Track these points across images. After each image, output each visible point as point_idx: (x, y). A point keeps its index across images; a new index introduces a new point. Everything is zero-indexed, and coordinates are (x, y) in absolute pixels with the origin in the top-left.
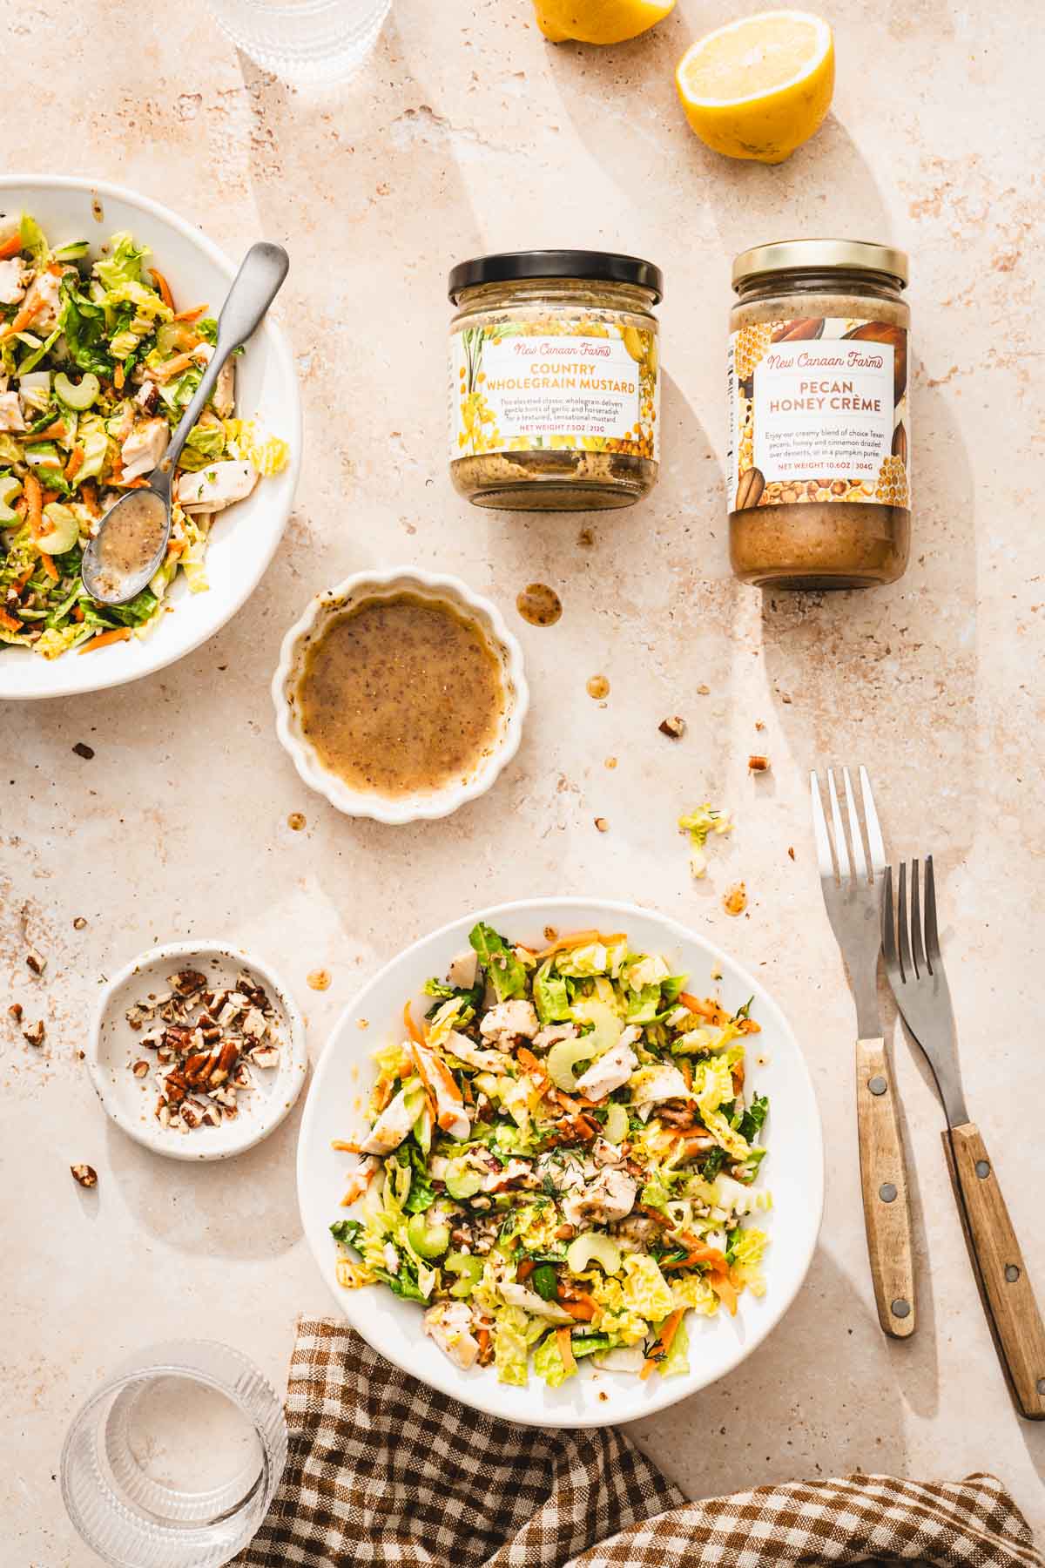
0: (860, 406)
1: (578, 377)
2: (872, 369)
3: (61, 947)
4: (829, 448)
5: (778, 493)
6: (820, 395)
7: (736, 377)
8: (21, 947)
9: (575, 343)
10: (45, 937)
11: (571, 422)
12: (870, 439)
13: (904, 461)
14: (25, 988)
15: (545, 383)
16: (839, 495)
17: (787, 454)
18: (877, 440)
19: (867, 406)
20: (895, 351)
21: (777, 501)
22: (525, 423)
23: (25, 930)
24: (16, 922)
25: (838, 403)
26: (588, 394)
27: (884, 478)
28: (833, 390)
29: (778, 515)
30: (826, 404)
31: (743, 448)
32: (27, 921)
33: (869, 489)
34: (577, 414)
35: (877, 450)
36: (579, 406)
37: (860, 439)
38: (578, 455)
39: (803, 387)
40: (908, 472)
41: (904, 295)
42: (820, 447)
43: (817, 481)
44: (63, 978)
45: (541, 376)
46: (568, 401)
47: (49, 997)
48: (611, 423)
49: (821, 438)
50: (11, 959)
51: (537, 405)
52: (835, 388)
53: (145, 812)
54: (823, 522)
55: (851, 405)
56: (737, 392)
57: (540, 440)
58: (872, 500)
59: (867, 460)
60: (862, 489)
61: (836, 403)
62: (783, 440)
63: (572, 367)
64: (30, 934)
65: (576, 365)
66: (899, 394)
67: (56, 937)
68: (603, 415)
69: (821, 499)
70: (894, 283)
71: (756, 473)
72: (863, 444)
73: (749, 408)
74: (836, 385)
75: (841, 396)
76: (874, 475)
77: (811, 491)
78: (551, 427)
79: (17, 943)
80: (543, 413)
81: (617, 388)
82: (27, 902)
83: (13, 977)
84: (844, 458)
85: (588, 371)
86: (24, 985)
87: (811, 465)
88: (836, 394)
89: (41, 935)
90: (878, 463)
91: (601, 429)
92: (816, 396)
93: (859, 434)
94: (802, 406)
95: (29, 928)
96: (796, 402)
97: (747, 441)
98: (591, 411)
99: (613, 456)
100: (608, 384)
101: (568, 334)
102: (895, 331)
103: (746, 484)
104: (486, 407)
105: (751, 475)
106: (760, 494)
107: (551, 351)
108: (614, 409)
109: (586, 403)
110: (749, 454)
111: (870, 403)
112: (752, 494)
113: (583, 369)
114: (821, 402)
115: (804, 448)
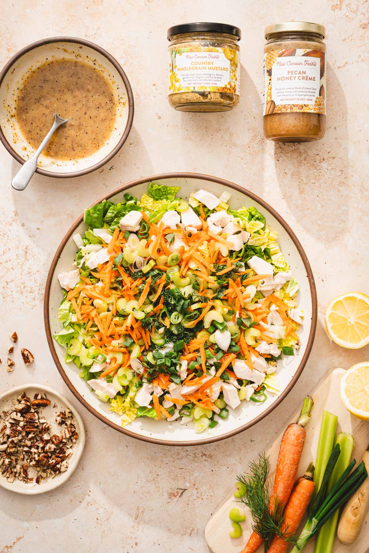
0: (308, 79)
1: (208, 66)
2: (313, 67)
3: (39, 261)
4: (297, 93)
5: (280, 109)
6: (294, 75)
7: (266, 69)
8: (25, 261)
9: (207, 54)
10: (33, 258)
11: (205, 82)
12: (312, 90)
13: (324, 98)
14: (26, 275)
15: (196, 68)
16: (301, 109)
17: (283, 95)
18: (314, 91)
19: (310, 79)
20: (321, 60)
21: (279, 112)
22: (189, 82)
23: (26, 256)
24: (23, 253)
26: (212, 72)
27: (316, 104)
28: (299, 74)
29: (280, 116)
30: (297, 78)
31: (268, 93)
32: (27, 252)
33: (311, 108)
34: (207, 79)
35: (314, 94)
36: (208, 76)
37: (308, 90)
38: (208, 93)
39: (289, 72)
40: (325, 102)
41: (324, 41)
42: (294, 93)
43: (293, 105)
44: (39, 272)
45: (195, 66)
46: (204, 75)
47: (35, 278)
48: (219, 82)
49: (295, 90)
50: (21, 265)
51: (193, 76)
52: (300, 73)
53: (68, 215)
54: (295, 119)
55: (305, 79)
56: (266, 74)
57: (194, 88)
58: (312, 111)
59: (311, 98)
60: (309, 108)
61: (300, 78)
62: (281, 91)
63: (205, 63)
64: (28, 257)
65: (207, 62)
66: (322, 75)
67: (37, 258)
68: (216, 79)
69: (295, 111)
70: (321, 37)
71: (273, 102)
72: (309, 92)
73: (270, 80)
74: (300, 72)
75: (302, 75)
76: (313, 103)
77: (291, 108)
78: (198, 84)
79: (23, 260)
80: (195, 79)
81: (221, 69)
82: (27, 246)
83: (22, 272)
84: (303, 97)
85: (211, 64)
86: (26, 274)
87: (291, 100)
88: (300, 75)
89: (32, 257)
90: (314, 99)
91: (216, 84)
92: (293, 75)
93: (308, 89)
94: (288, 79)
95: (28, 255)
96: (286, 78)
97: (269, 91)
98: (212, 78)
99: (220, 93)
100: (218, 68)
101: (204, 51)
102: (320, 53)
103: (269, 106)
104: (177, 77)
105: (271, 102)
106: (274, 109)
107: (198, 57)
108: (220, 77)
109: (210, 75)
110: (270, 95)
111: (312, 78)
112: (271, 109)
113: (209, 63)
114: (295, 78)
115: (289, 93)
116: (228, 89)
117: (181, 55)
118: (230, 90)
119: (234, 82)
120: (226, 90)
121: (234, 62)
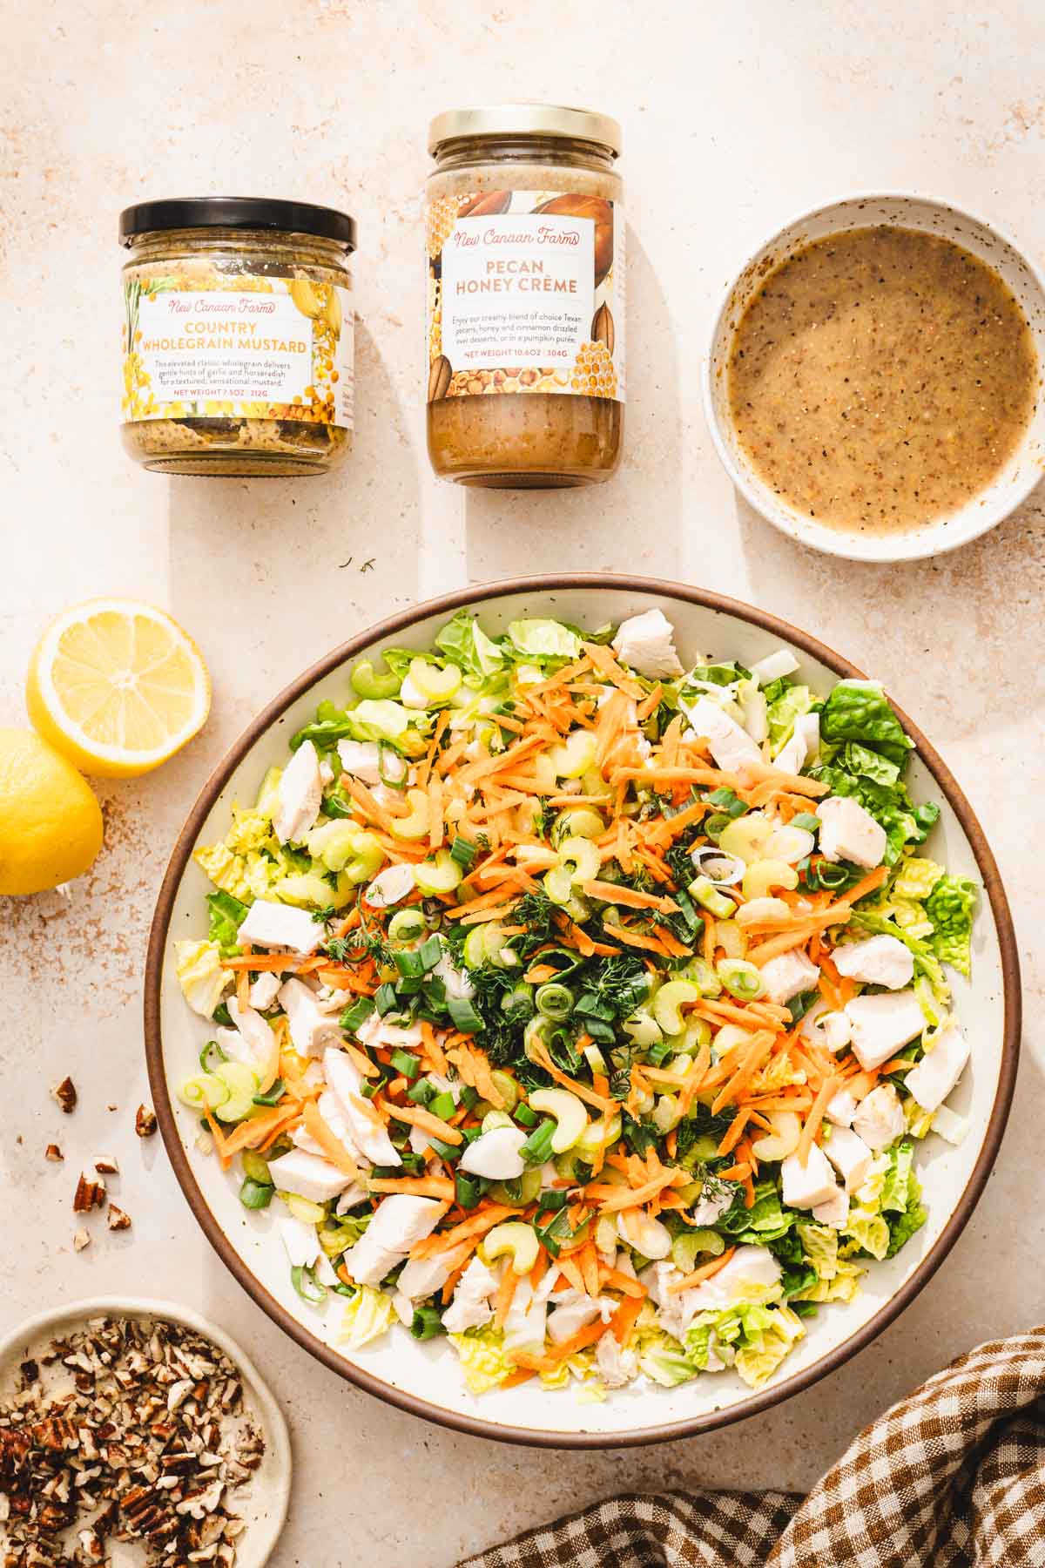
0: (552, 287)
1: (236, 337)
2: (566, 246)
4: (516, 333)
5: (463, 384)
6: (508, 276)
7: (428, 255)
9: (234, 298)
11: (229, 387)
12: (564, 323)
13: (610, 346)
15: (201, 343)
16: (529, 385)
17: (474, 340)
18: (573, 324)
19: (560, 287)
20: (597, 226)
21: (463, 392)
22: (178, 387)
25: (528, 285)
26: (248, 355)
27: (581, 366)
28: (521, 270)
29: (468, 408)
30: (514, 286)
31: (432, 334)
33: (563, 377)
34: (236, 377)
35: (573, 335)
36: (238, 368)
37: (551, 324)
38: (238, 423)
39: (490, 266)
41: (615, 166)
42: (508, 333)
43: (504, 370)
45: (196, 336)
46: (225, 364)
48: (275, 387)
49: (509, 323)
51: (191, 368)
52: (524, 268)
54: (512, 415)
55: (542, 286)
57: (194, 406)
58: (567, 390)
59: (562, 346)
60: (554, 378)
61: (524, 284)
62: (470, 325)
63: (230, 327)
65: (233, 324)
66: (601, 274)
68: (266, 378)
69: (509, 390)
70: (605, 153)
71: (444, 361)
72: (556, 328)
73: (438, 290)
74: (524, 264)
75: (530, 276)
76: (570, 362)
77: (498, 381)
78: (208, 392)
80: (197, 377)
81: (283, 347)
84: (535, 345)
85: (248, 329)
87: (498, 354)
88: (524, 275)
90: (573, 350)
91: (264, 394)
92: (501, 276)
93: (551, 318)
94: (488, 288)
96: (483, 284)
97: (436, 326)
98: (252, 373)
99: (279, 422)
100: (271, 344)
101: (224, 289)
102: (596, 204)
103: (435, 374)
104: (142, 369)
105: (439, 363)
106: (447, 384)
107: (207, 309)
108: (279, 370)
109: (246, 365)
110: (438, 341)
111: (564, 284)
112: (440, 385)
113: (242, 328)
114: (508, 284)
115: (490, 333)
116: (304, 410)
117: (153, 299)
118: (313, 413)
119: (328, 388)
120: (299, 413)
121: (327, 322)
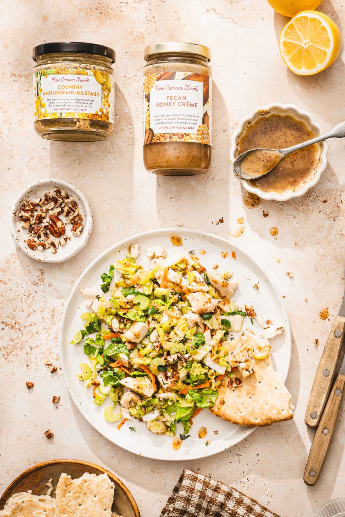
0: (189, 105)
2: (194, 91)
4: (177, 121)
5: (158, 138)
6: (174, 101)
7: (144, 94)
11: (73, 108)
12: (193, 118)
13: (208, 126)
16: (181, 139)
17: (162, 123)
18: (196, 118)
19: (192, 105)
20: (204, 85)
21: (158, 141)
25: (181, 104)
27: (199, 133)
28: (179, 99)
29: (159, 147)
31: (147, 121)
33: (193, 137)
35: (196, 122)
37: (189, 118)
38: (76, 120)
39: (168, 97)
40: (210, 131)
41: (209, 64)
42: (173, 121)
43: (173, 134)
49: (174, 117)
52: (180, 98)
54: (175, 149)
55: (186, 105)
56: (145, 99)
58: (194, 141)
59: (192, 126)
60: (190, 137)
61: (180, 104)
62: (160, 118)
63: (73, 87)
66: (206, 100)
69: (174, 140)
70: (205, 60)
71: (151, 130)
72: (191, 119)
73: (149, 106)
74: (180, 97)
75: (182, 101)
76: (195, 131)
77: (170, 137)
80: (62, 104)
84: (183, 125)
87: (170, 128)
88: (180, 101)
90: (196, 127)
92: (172, 101)
93: (189, 116)
94: (167, 105)
96: (165, 103)
97: (148, 118)
98: (81, 103)
99: (90, 120)
101: (72, 74)
102: (204, 77)
103: (147, 135)
105: (149, 131)
106: (152, 138)
107: (66, 80)
110: (149, 123)
111: (193, 104)
112: (149, 139)
114: (174, 104)
115: (168, 121)
116: (99, 117)
118: (102, 117)
119: (107, 109)
121: (106, 86)
